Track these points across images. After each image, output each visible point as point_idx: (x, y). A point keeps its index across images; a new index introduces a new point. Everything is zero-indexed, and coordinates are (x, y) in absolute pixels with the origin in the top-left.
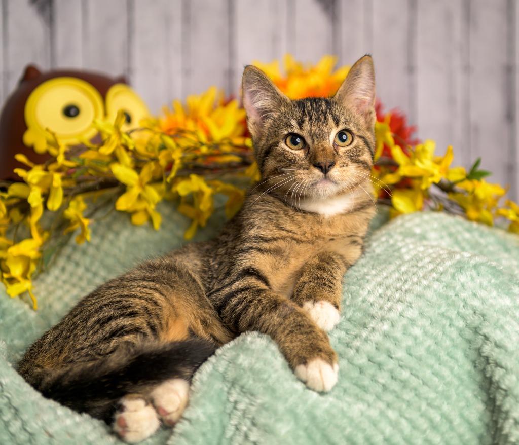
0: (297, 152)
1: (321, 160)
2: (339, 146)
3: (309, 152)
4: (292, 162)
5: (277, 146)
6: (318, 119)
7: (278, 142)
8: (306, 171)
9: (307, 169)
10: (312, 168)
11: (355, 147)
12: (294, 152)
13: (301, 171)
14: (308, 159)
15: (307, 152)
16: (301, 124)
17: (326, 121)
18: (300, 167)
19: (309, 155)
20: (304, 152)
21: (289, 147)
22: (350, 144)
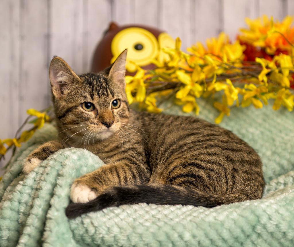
0: (90, 113)
1: (107, 120)
2: (114, 109)
3: (97, 114)
4: (87, 119)
5: (76, 109)
6: (103, 94)
7: (77, 106)
8: (96, 126)
9: (97, 125)
10: (101, 124)
11: (122, 109)
12: (88, 113)
13: (93, 125)
14: (97, 118)
15: (96, 114)
16: (92, 96)
17: (107, 95)
18: (92, 123)
19: (98, 116)
20: (94, 113)
21: (84, 109)
22: (119, 107)
